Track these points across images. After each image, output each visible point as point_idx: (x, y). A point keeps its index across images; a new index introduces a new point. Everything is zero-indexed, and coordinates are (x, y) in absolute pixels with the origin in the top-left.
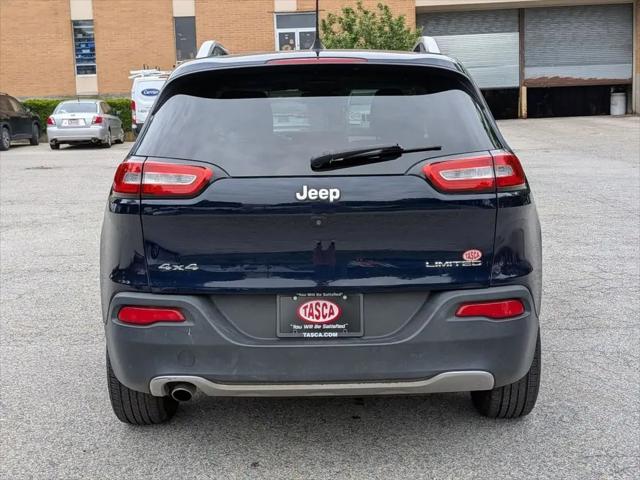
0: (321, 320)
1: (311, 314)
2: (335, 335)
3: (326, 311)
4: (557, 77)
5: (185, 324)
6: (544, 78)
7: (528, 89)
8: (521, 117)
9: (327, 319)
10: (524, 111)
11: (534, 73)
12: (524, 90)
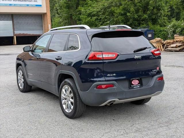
0: (136, 84)
1: (134, 83)
2: (139, 87)
3: (137, 82)
4: (24, 34)
5: (114, 87)
6: (20, 34)
7: (16, 37)
8: (15, 45)
9: (137, 84)
10: (16, 43)
11: (18, 32)
12: (15, 37)
